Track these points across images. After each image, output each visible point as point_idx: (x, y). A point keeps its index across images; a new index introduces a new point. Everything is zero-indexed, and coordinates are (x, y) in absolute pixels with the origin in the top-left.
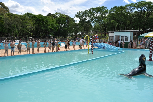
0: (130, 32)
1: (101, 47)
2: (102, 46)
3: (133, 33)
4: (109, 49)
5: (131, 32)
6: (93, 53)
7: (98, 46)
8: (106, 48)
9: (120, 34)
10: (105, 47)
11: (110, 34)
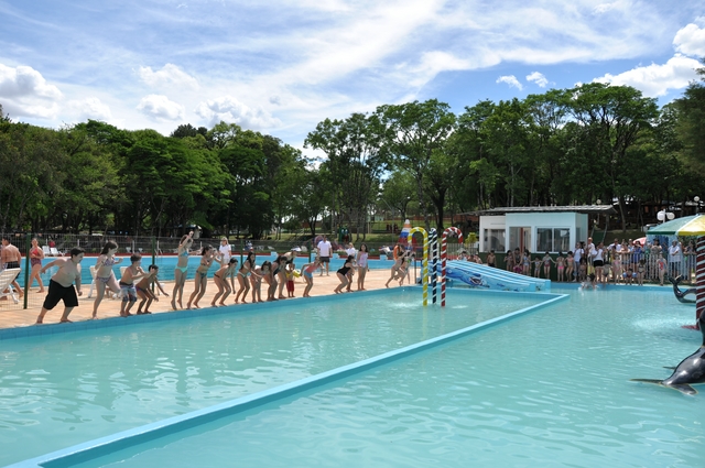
0: (574, 211)
1: (461, 278)
2: (466, 275)
3: (586, 215)
4: (500, 285)
5: (578, 211)
6: (443, 304)
7: (450, 271)
8: (485, 283)
9: (534, 221)
10: (479, 276)
11: (486, 223)
